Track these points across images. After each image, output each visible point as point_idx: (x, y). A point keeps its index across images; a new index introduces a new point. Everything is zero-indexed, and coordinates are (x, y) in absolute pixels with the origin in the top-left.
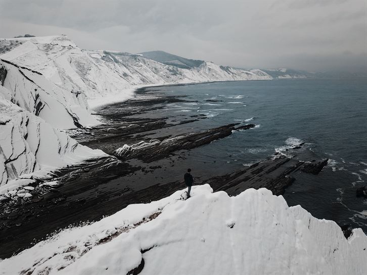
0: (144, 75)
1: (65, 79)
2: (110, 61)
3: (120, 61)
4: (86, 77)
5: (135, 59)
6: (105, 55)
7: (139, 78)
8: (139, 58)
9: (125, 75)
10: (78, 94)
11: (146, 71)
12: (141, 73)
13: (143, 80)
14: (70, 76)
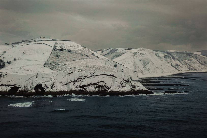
0: (192, 65)
1: (136, 67)
2: (169, 57)
3: (177, 57)
4: (146, 66)
5: (190, 56)
6: (167, 55)
7: (187, 67)
8: (193, 55)
9: (177, 65)
10: (135, 72)
11: (194, 63)
12: (190, 65)
13: (189, 69)
14: (139, 66)
